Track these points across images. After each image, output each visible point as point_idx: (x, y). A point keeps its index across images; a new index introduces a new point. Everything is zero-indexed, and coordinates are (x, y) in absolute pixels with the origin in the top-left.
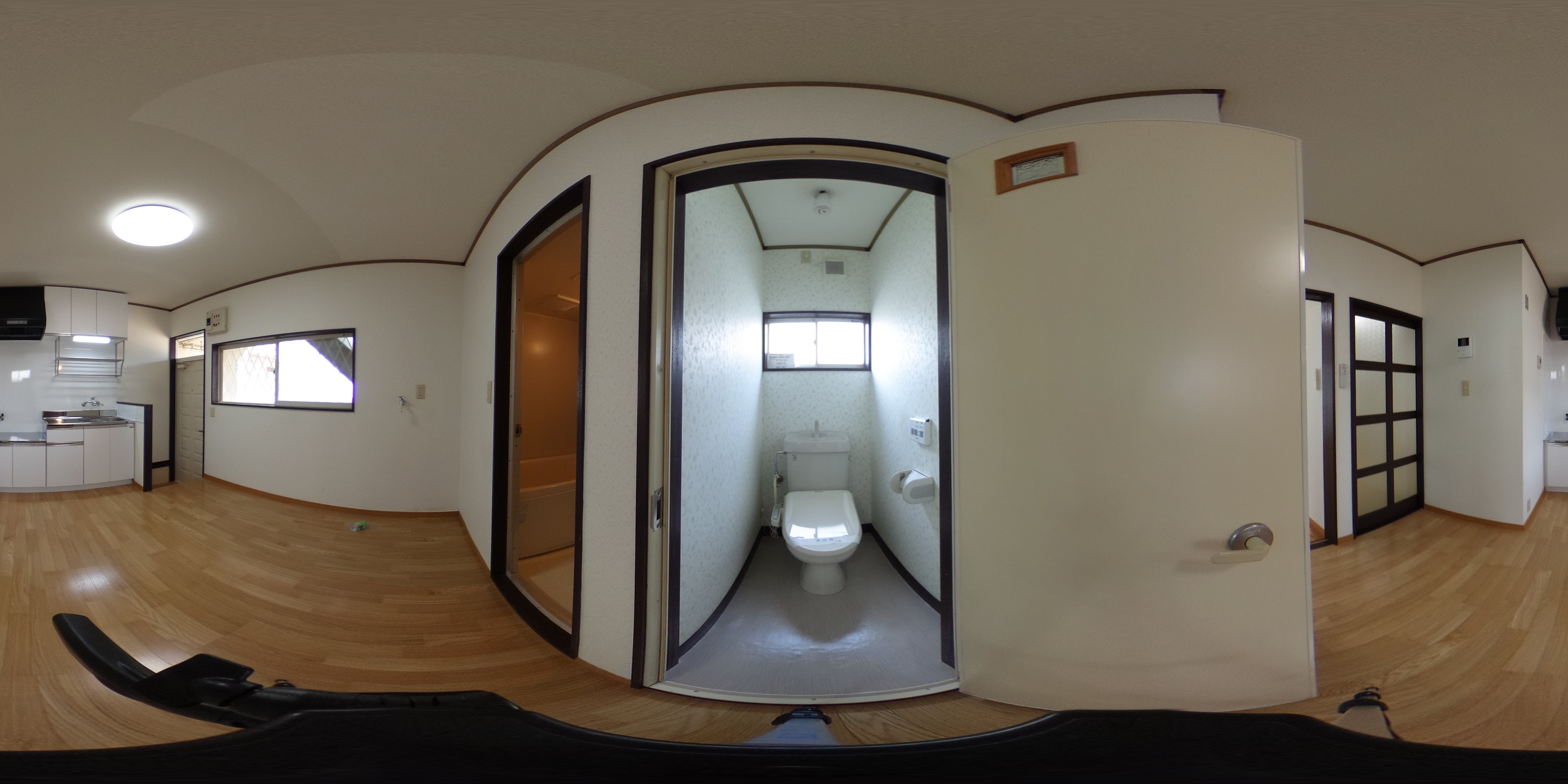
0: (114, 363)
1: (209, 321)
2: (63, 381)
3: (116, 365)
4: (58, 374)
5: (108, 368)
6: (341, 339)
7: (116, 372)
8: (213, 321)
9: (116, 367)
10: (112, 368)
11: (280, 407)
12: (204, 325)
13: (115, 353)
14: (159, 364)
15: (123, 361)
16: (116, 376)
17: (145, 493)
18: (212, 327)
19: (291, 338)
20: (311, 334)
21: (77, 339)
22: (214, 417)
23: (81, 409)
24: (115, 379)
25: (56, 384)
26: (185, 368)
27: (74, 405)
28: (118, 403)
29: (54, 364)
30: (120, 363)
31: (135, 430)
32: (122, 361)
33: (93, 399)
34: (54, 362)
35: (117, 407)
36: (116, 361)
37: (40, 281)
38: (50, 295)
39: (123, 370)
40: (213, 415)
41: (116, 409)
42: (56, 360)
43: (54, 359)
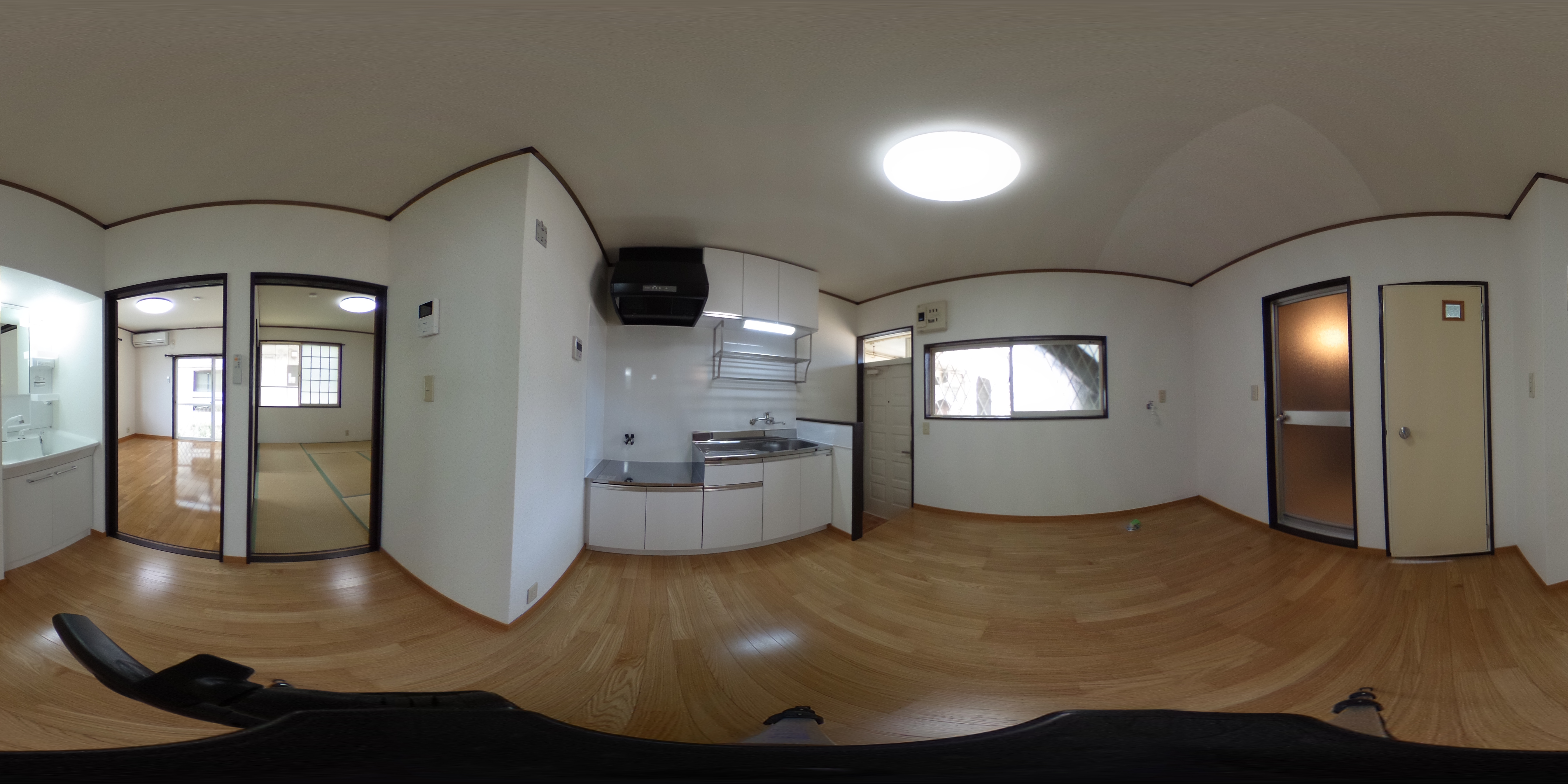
0: (793, 365)
1: (921, 316)
2: (721, 388)
3: (795, 367)
4: (718, 377)
5: (784, 371)
6: (1082, 346)
7: (796, 377)
8: (928, 316)
9: (795, 371)
10: (788, 371)
11: (1016, 418)
12: (913, 320)
13: (794, 350)
14: (845, 368)
15: (810, 361)
16: (796, 382)
17: (855, 542)
18: (926, 323)
19: (1027, 342)
20: (1046, 338)
21: (750, 325)
22: (928, 434)
23: (748, 428)
24: (793, 386)
25: (715, 392)
26: (877, 375)
27: (739, 423)
28: (798, 419)
29: (712, 363)
30: (804, 365)
31: (832, 458)
32: (808, 362)
33: (767, 414)
34: (712, 359)
35: (797, 425)
36: (796, 361)
37: (699, 239)
38: (710, 259)
39: (808, 376)
40: (926, 432)
41: (796, 428)
42: (714, 357)
43: (712, 354)
